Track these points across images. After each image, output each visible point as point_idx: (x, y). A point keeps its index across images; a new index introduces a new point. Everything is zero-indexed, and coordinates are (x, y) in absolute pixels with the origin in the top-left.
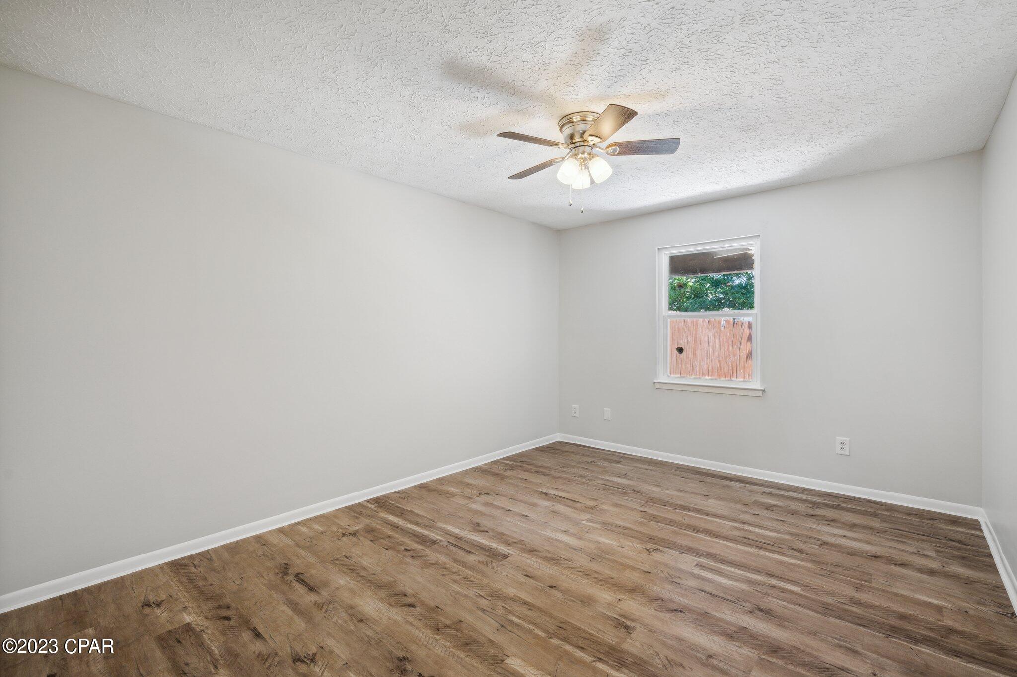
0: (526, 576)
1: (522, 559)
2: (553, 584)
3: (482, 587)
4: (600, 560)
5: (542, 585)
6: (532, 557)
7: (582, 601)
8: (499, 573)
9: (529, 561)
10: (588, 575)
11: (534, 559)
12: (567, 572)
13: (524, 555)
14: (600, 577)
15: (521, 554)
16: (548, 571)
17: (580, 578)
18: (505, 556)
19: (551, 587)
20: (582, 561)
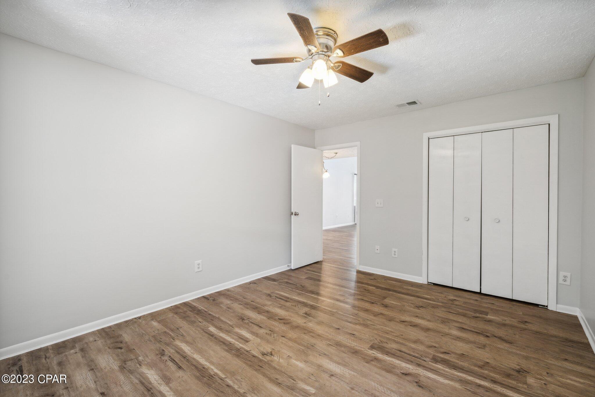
0: (354, 335)
1: (360, 346)
2: (337, 330)
3: (374, 329)
4: (309, 345)
5: (343, 330)
6: (354, 347)
7: (323, 323)
8: (370, 336)
9: (355, 344)
10: (319, 335)
11: (352, 346)
12: (330, 337)
13: (359, 348)
14: (311, 334)
15: (363, 349)
16: (342, 338)
17: (323, 333)
18: (372, 347)
19: (338, 329)
20: (321, 345)
